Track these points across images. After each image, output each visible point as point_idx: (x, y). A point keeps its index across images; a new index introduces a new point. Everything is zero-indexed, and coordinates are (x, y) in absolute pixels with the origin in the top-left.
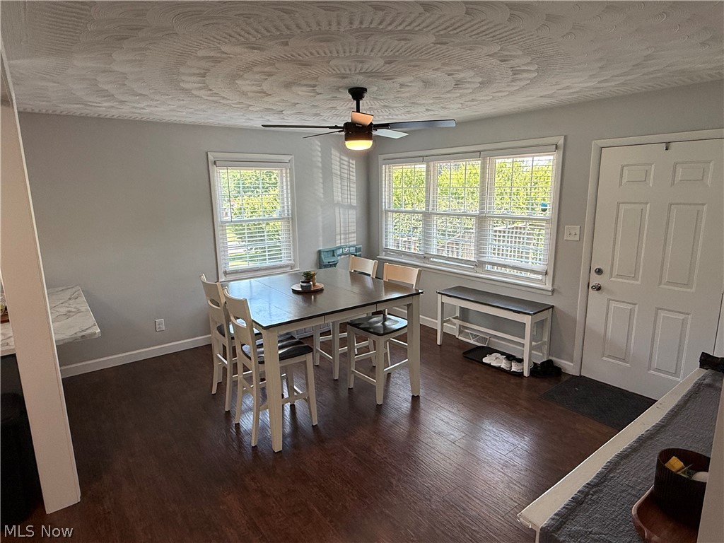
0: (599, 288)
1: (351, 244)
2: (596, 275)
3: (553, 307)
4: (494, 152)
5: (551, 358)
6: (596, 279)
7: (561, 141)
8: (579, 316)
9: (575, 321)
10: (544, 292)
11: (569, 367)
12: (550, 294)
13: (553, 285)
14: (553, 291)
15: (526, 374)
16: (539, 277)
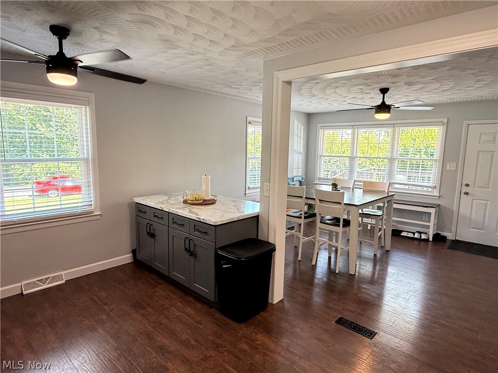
0: (467, 193)
1: (299, 175)
2: (465, 187)
3: (439, 205)
4: (402, 125)
5: (437, 232)
6: (465, 189)
7: (445, 120)
8: (455, 208)
9: (453, 211)
10: (435, 198)
11: (450, 236)
12: (438, 198)
13: (439, 194)
14: (439, 197)
15: (431, 239)
16: (430, 189)
